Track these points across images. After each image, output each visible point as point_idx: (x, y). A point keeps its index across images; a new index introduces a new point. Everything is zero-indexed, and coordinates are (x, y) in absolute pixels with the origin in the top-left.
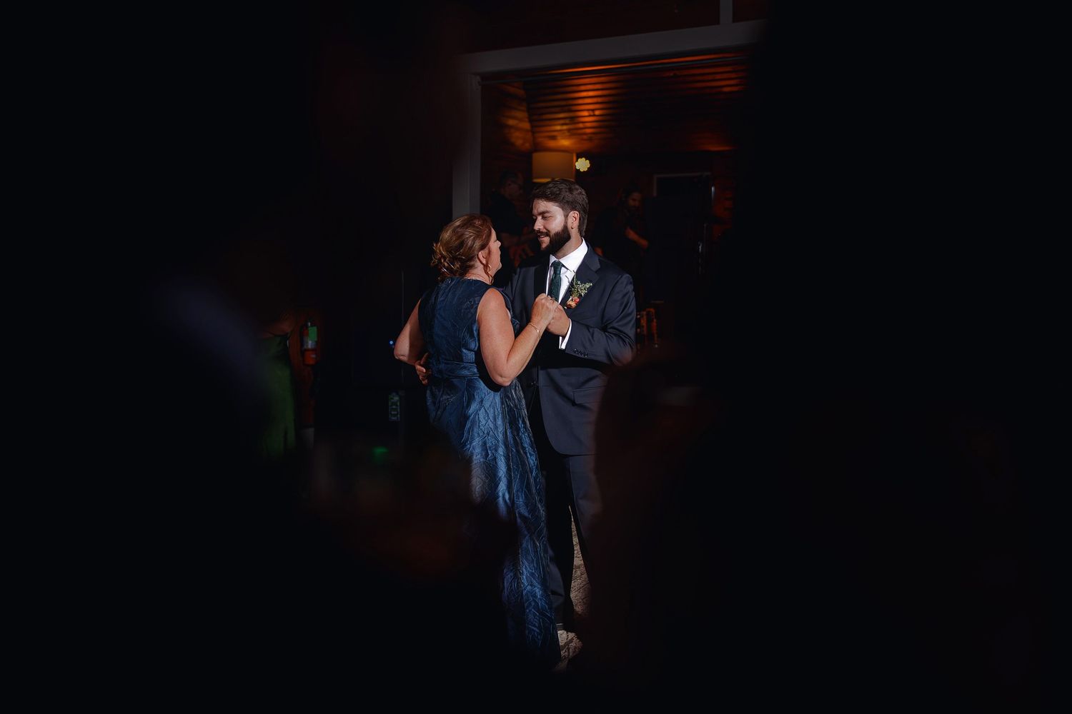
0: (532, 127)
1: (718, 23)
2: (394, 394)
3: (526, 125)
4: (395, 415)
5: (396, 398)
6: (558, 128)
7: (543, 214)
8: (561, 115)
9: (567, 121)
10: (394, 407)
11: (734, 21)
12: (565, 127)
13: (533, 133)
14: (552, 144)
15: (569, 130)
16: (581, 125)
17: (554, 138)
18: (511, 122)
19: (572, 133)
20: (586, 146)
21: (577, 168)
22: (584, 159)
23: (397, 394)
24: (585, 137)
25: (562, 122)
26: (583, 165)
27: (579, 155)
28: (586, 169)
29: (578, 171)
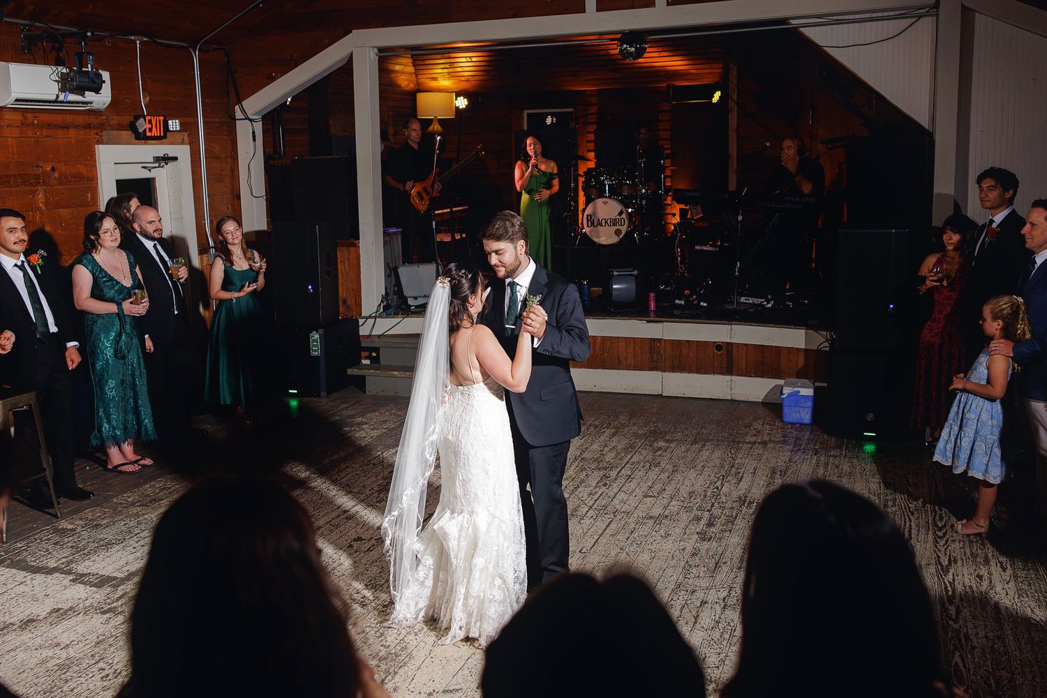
0: (415, 70)
1: (585, 12)
2: (315, 332)
3: (411, 69)
4: (316, 351)
5: (317, 336)
6: (440, 71)
7: (497, 252)
8: (442, 61)
9: (448, 66)
10: (315, 343)
11: (597, 11)
12: (445, 71)
13: (417, 75)
14: (433, 84)
15: (449, 73)
16: (460, 69)
17: (435, 79)
18: (397, 68)
19: (452, 75)
20: (464, 86)
21: (457, 105)
22: (462, 98)
23: (317, 332)
24: (463, 79)
25: (443, 66)
26: (462, 103)
27: (458, 94)
28: (464, 107)
29: (457, 109)
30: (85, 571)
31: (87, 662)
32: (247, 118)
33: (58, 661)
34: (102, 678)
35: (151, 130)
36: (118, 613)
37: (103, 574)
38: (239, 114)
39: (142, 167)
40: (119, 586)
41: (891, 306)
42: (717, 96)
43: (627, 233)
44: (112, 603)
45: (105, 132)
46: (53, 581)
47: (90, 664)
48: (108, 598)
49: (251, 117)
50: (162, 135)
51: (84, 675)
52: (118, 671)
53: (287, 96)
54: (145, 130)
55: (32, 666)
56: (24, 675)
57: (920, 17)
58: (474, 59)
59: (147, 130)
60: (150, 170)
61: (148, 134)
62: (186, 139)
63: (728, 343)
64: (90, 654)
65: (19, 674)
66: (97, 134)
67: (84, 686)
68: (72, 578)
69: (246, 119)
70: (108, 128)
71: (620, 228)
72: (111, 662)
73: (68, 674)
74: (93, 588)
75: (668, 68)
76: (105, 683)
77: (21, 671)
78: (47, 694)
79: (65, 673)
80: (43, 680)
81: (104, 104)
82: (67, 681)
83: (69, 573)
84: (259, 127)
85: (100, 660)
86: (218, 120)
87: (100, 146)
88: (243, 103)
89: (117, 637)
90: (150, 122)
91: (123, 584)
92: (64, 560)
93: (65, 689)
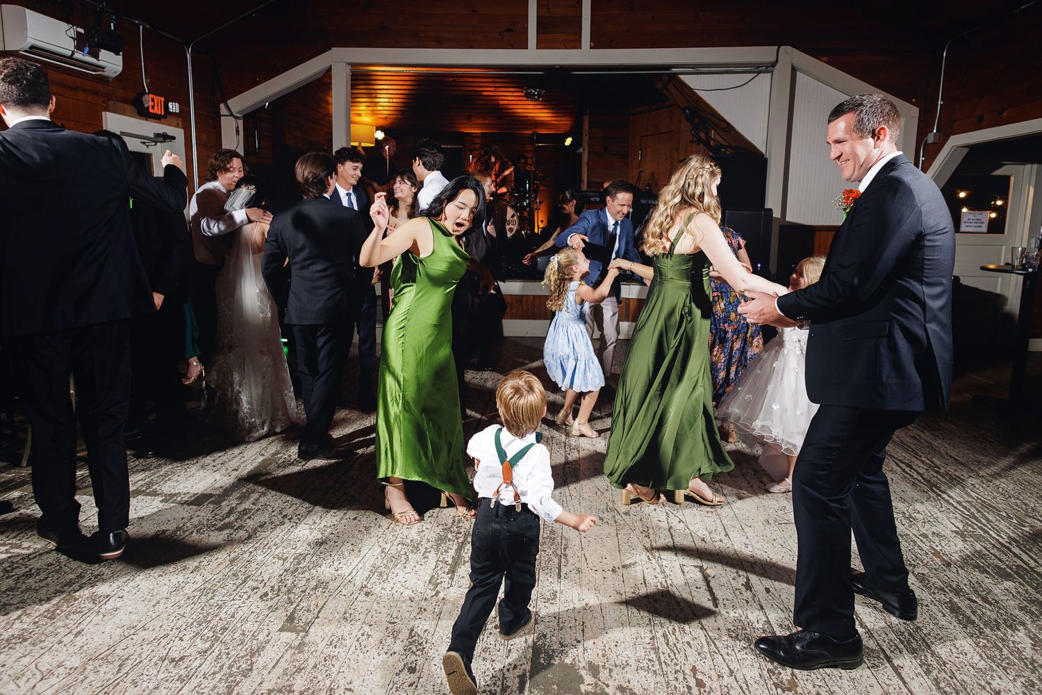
1: (526, 48)
6: (363, 108)
8: (366, 100)
9: (371, 105)
11: (537, 48)
12: (368, 108)
13: (347, 110)
14: (358, 119)
15: (372, 111)
16: (380, 108)
17: (359, 115)
19: (374, 113)
20: (382, 122)
21: (376, 137)
22: (380, 131)
24: (382, 116)
25: (367, 104)
26: (380, 135)
27: (378, 129)
28: (381, 138)
29: (376, 139)
30: (173, 491)
31: (232, 582)
32: (232, 115)
33: (196, 586)
34: (261, 597)
35: (153, 107)
36: (237, 529)
37: (196, 492)
38: (223, 110)
39: (141, 142)
40: (221, 502)
41: (759, 265)
42: (568, 141)
43: (517, 231)
44: (224, 519)
45: (111, 102)
46: (140, 504)
47: (237, 584)
48: (216, 515)
49: (236, 115)
50: (163, 114)
51: (237, 597)
52: (276, 588)
53: (265, 100)
54: (148, 107)
55: (166, 595)
56: (161, 607)
57: (759, 73)
58: (394, 100)
59: (150, 107)
60: (148, 146)
61: (151, 111)
62: (180, 124)
63: (627, 299)
64: (230, 574)
65: (154, 606)
66: (104, 102)
67: (245, 609)
68: (161, 499)
69: (230, 115)
70: (114, 98)
71: (512, 227)
72: (260, 579)
73: (216, 599)
74: (191, 507)
75: (538, 119)
76: (270, 603)
77: (154, 602)
78: (204, 625)
79: (212, 598)
80: (189, 609)
81: (115, 72)
82: (220, 607)
83: (155, 494)
84: (241, 123)
85: (246, 579)
86: (206, 113)
87: (107, 113)
88: (228, 102)
89: (251, 552)
90: (153, 100)
91: (225, 500)
92: (140, 483)
93: (223, 615)
